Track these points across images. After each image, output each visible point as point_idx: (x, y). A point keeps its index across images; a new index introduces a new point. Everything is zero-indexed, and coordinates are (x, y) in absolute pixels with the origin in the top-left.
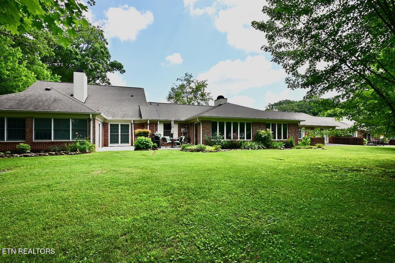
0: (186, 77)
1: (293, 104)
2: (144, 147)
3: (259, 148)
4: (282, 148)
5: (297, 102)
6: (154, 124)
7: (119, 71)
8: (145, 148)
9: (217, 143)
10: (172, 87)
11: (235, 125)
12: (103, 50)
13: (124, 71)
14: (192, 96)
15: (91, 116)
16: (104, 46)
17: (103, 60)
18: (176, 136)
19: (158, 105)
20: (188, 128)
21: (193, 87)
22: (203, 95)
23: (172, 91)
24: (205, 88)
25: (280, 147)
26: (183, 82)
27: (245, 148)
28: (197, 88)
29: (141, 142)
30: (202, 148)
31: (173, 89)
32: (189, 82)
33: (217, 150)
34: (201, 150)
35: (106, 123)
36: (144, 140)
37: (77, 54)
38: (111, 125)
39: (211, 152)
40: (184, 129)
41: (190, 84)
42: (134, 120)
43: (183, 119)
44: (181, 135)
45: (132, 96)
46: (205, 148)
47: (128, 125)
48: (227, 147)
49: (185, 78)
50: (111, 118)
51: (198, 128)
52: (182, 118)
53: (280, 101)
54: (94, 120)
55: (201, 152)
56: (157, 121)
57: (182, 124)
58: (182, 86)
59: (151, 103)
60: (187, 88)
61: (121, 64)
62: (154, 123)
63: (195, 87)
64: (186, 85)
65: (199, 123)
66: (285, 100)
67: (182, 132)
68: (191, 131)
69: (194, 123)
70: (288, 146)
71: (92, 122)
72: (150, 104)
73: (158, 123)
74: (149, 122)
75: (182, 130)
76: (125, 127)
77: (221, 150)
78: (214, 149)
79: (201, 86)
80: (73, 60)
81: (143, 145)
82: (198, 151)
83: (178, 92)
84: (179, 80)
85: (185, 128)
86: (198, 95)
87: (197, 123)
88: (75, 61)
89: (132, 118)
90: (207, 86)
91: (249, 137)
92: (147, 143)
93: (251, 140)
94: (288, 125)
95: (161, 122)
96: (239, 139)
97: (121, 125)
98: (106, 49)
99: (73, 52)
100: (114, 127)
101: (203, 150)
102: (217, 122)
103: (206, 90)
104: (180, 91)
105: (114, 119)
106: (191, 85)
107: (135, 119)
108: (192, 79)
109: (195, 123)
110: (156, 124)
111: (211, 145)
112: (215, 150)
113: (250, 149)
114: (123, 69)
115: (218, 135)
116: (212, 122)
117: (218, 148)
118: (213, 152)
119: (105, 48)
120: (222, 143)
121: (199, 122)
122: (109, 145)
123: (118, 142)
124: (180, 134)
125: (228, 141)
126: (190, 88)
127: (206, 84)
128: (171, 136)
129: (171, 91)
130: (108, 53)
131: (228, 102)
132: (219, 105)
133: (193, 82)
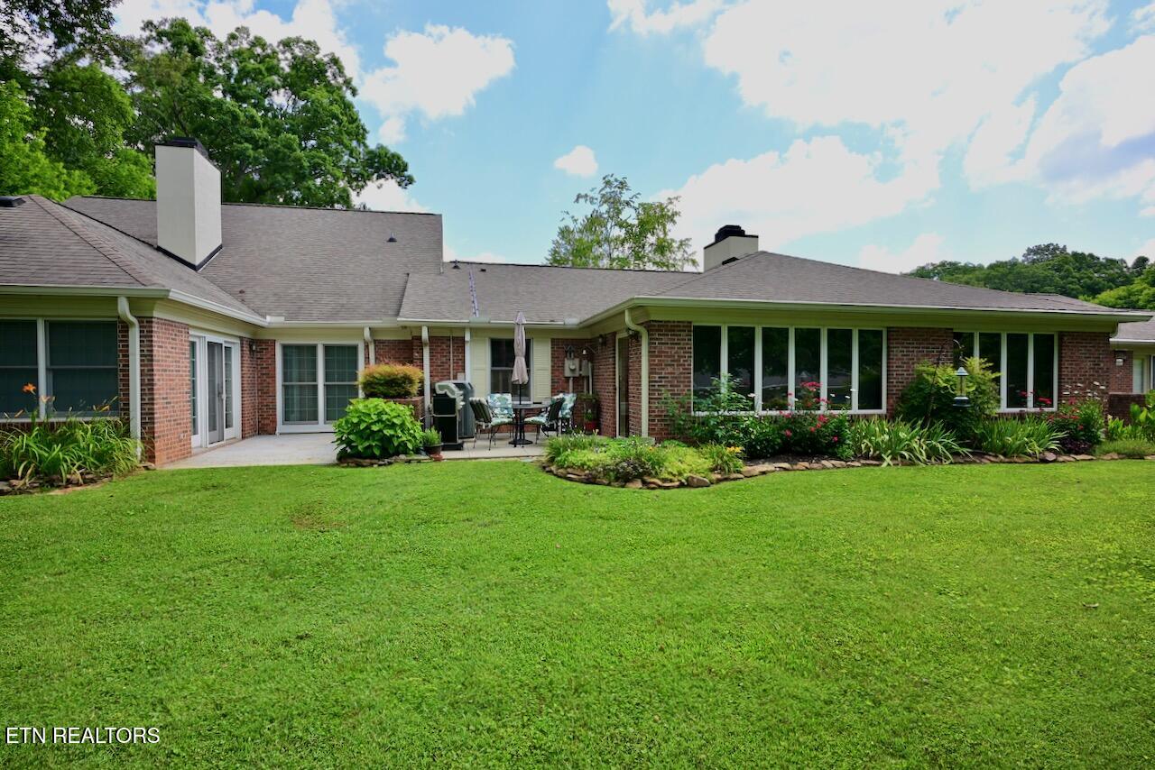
0: (608, 190)
1: (971, 276)
2: (370, 447)
3: (933, 454)
4: (1051, 456)
5: (980, 268)
6: (449, 344)
7: (394, 180)
8: (377, 452)
9: (720, 433)
10: (562, 225)
11: (808, 341)
12: (336, 109)
13: (411, 180)
14: (627, 252)
15: (123, 307)
16: (343, 98)
17: (341, 143)
18: (541, 392)
19: (483, 270)
20: (591, 358)
21: (630, 221)
22: (662, 248)
23: (563, 238)
24: (669, 226)
25: (1037, 449)
26: (596, 207)
27: (860, 455)
28: (642, 223)
29: (358, 424)
30: (642, 465)
31: (564, 232)
32: (615, 203)
33: (723, 472)
34: (640, 476)
35: (266, 342)
36: (375, 418)
37: (255, 125)
38: (285, 347)
39: (689, 484)
40: (577, 361)
41: (619, 212)
42: (372, 325)
43: (572, 320)
44: (565, 385)
45: (392, 240)
46: (659, 463)
47: (354, 349)
48: (773, 447)
49: (604, 192)
50: (282, 319)
51: (633, 358)
52: (570, 316)
53: (922, 265)
54: (146, 323)
55: (639, 484)
56: (463, 329)
57: (568, 344)
58: (594, 222)
59: (458, 264)
60: (609, 226)
61: (399, 158)
62: (448, 339)
63: (636, 222)
64: (606, 216)
65: (636, 336)
66: (937, 262)
67: (568, 373)
68: (605, 372)
69: (614, 334)
70: (1078, 441)
71: (135, 336)
72: (456, 267)
73: (467, 338)
74: (425, 335)
75: (570, 365)
76: (342, 357)
77: (745, 469)
78: (709, 464)
79: (655, 217)
80: (242, 143)
81: (367, 439)
82: (622, 477)
83: (581, 239)
84: (582, 200)
85: (581, 358)
86: (648, 248)
87: (625, 335)
88: (246, 145)
89: (367, 318)
90: (676, 218)
91: (870, 397)
92: (388, 432)
93: (883, 411)
94: (1061, 339)
95: (476, 331)
96: (823, 410)
97: (327, 348)
98: (347, 107)
99: (242, 118)
100: (300, 355)
101: (650, 475)
102: (719, 328)
103: (675, 232)
104: (587, 238)
105: (294, 323)
106: (623, 216)
107: (376, 323)
108: (625, 196)
109: (618, 337)
110: (460, 343)
111: (692, 442)
112: (712, 470)
113: (888, 460)
114: (406, 173)
115: (724, 390)
116: (696, 328)
117: (731, 459)
118: (700, 484)
119: (345, 104)
120: (746, 431)
121: (633, 327)
122: (280, 427)
123: (314, 418)
124: (558, 385)
125: (775, 420)
126: (621, 226)
127: (675, 214)
128: (522, 390)
129: (558, 239)
130: (353, 120)
131: (760, 249)
132: (724, 263)
133: (628, 203)
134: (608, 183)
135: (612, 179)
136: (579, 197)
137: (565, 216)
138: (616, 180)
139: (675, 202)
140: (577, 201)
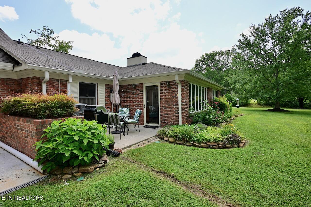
0: (45, 32)
6: (57, 83)
19: (38, 48)
21: (55, 45)
26: (39, 37)
41: (50, 41)
44: (110, 104)
49: (43, 32)
56: (68, 75)
57: (111, 87)
62: (58, 80)
64: (44, 41)
67: (111, 99)
69: (142, 84)
72: (19, 43)
73: (71, 80)
74: (47, 76)
84: (33, 32)
95: (75, 77)
108: (53, 36)
109: (145, 85)
110: (64, 83)
121: (178, 81)
124: (107, 104)
126: (51, 46)
132: (143, 64)
133: (53, 39)
134: (44, 29)
135: (47, 28)
136: (31, 31)
137: (23, 36)
138: (49, 29)
139: (71, 43)
140: (31, 32)
